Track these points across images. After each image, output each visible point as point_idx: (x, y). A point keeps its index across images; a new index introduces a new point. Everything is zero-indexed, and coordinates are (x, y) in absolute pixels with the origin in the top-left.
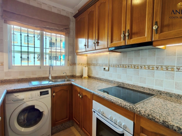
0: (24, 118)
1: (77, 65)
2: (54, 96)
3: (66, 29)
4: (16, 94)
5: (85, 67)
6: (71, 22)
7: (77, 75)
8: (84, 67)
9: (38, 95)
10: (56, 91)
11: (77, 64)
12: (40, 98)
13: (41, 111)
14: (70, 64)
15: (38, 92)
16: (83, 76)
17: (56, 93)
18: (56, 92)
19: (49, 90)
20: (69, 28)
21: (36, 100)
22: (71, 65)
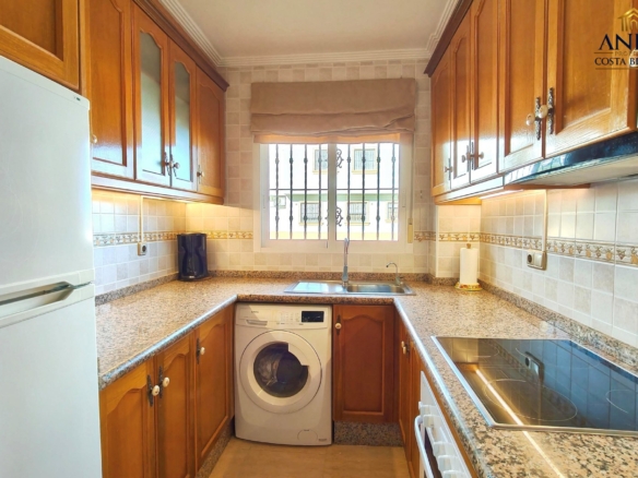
0: (272, 370)
1: (438, 238)
2: (338, 331)
3: (400, 121)
4: (253, 308)
5: (469, 246)
6: (421, 92)
7: (437, 276)
8: (463, 249)
9: (297, 320)
10: (345, 317)
11: (438, 235)
12: (301, 327)
13: (303, 363)
14: (417, 236)
15: (298, 311)
16: (458, 280)
17: (344, 323)
18: (345, 321)
19: (327, 312)
20: (412, 116)
21: (291, 331)
22: (420, 240)
